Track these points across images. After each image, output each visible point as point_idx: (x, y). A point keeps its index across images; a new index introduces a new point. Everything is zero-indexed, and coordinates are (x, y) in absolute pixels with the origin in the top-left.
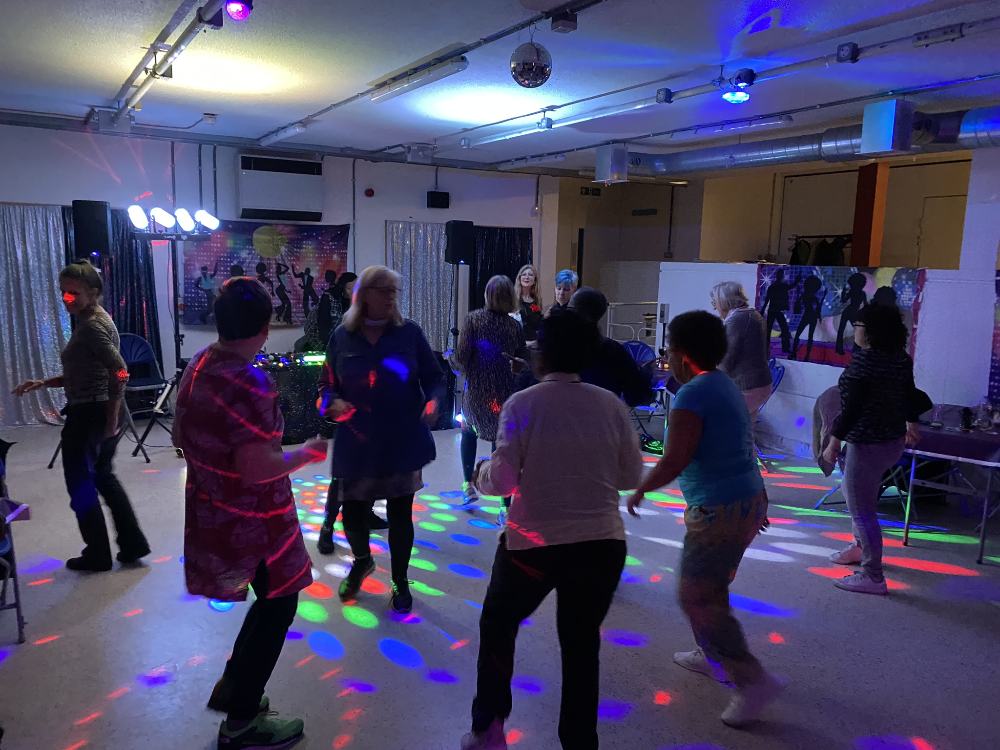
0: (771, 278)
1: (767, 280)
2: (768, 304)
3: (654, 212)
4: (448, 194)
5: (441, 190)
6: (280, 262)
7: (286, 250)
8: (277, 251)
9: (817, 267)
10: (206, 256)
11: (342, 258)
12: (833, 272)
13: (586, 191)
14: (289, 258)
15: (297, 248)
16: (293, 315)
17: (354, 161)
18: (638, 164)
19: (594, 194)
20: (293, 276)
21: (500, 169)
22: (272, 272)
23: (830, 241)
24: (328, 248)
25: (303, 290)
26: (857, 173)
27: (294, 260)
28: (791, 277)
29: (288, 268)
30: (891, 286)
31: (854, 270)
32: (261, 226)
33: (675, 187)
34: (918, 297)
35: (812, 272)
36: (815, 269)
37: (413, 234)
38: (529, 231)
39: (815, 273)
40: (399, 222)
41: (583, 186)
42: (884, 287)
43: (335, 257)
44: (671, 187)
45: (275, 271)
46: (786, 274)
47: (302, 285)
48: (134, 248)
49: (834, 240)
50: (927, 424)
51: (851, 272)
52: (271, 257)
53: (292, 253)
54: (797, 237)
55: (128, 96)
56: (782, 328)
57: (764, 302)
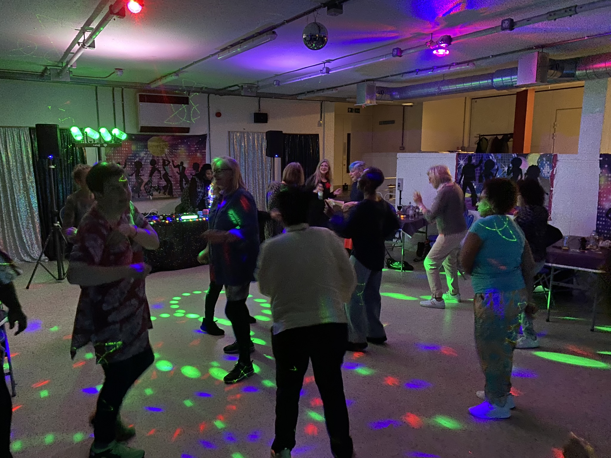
0: (464, 161)
1: (462, 162)
2: (463, 177)
3: (393, 122)
4: (266, 114)
5: (263, 111)
6: (165, 159)
7: (168, 151)
8: (162, 151)
9: (492, 154)
10: (120, 156)
11: (203, 155)
12: (502, 157)
13: (351, 110)
14: (170, 156)
15: (175, 149)
16: (174, 191)
17: (209, 96)
18: (382, 94)
19: (356, 112)
20: (173, 167)
21: (298, 98)
22: (161, 165)
23: (500, 137)
24: (194, 149)
25: (179, 175)
26: (516, 95)
27: (173, 157)
28: (476, 161)
29: (170, 162)
30: (537, 165)
31: (514, 155)
32: (152, 137)
33: (406, 107)
34: (553, 171)
35: (489, 158)
36: (491, 156)
37: (246, 139)
38: (317, 136)
39: (491, 158)
40: (237, 132)
41: (349, 107)
42: (533, 166)
43: (198, 154)
44: (403, 107)
45: (162, 164)
46: (474, 159)
47: (179, 172)
48: (75, 152)
49: (503, 137)
50: (560, 248)
51: (513, 157)
52: (159, 156)
53: (171, 152)
54: (480, 135)
55: (67, 59)
56: (471, 191)
57: (461, 176)
